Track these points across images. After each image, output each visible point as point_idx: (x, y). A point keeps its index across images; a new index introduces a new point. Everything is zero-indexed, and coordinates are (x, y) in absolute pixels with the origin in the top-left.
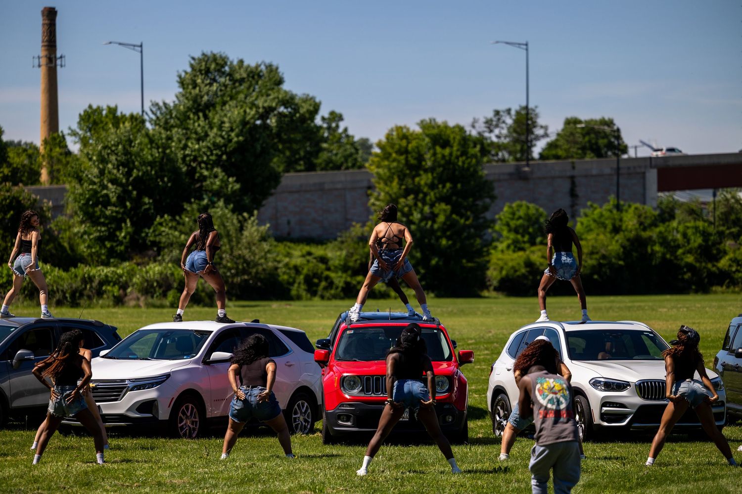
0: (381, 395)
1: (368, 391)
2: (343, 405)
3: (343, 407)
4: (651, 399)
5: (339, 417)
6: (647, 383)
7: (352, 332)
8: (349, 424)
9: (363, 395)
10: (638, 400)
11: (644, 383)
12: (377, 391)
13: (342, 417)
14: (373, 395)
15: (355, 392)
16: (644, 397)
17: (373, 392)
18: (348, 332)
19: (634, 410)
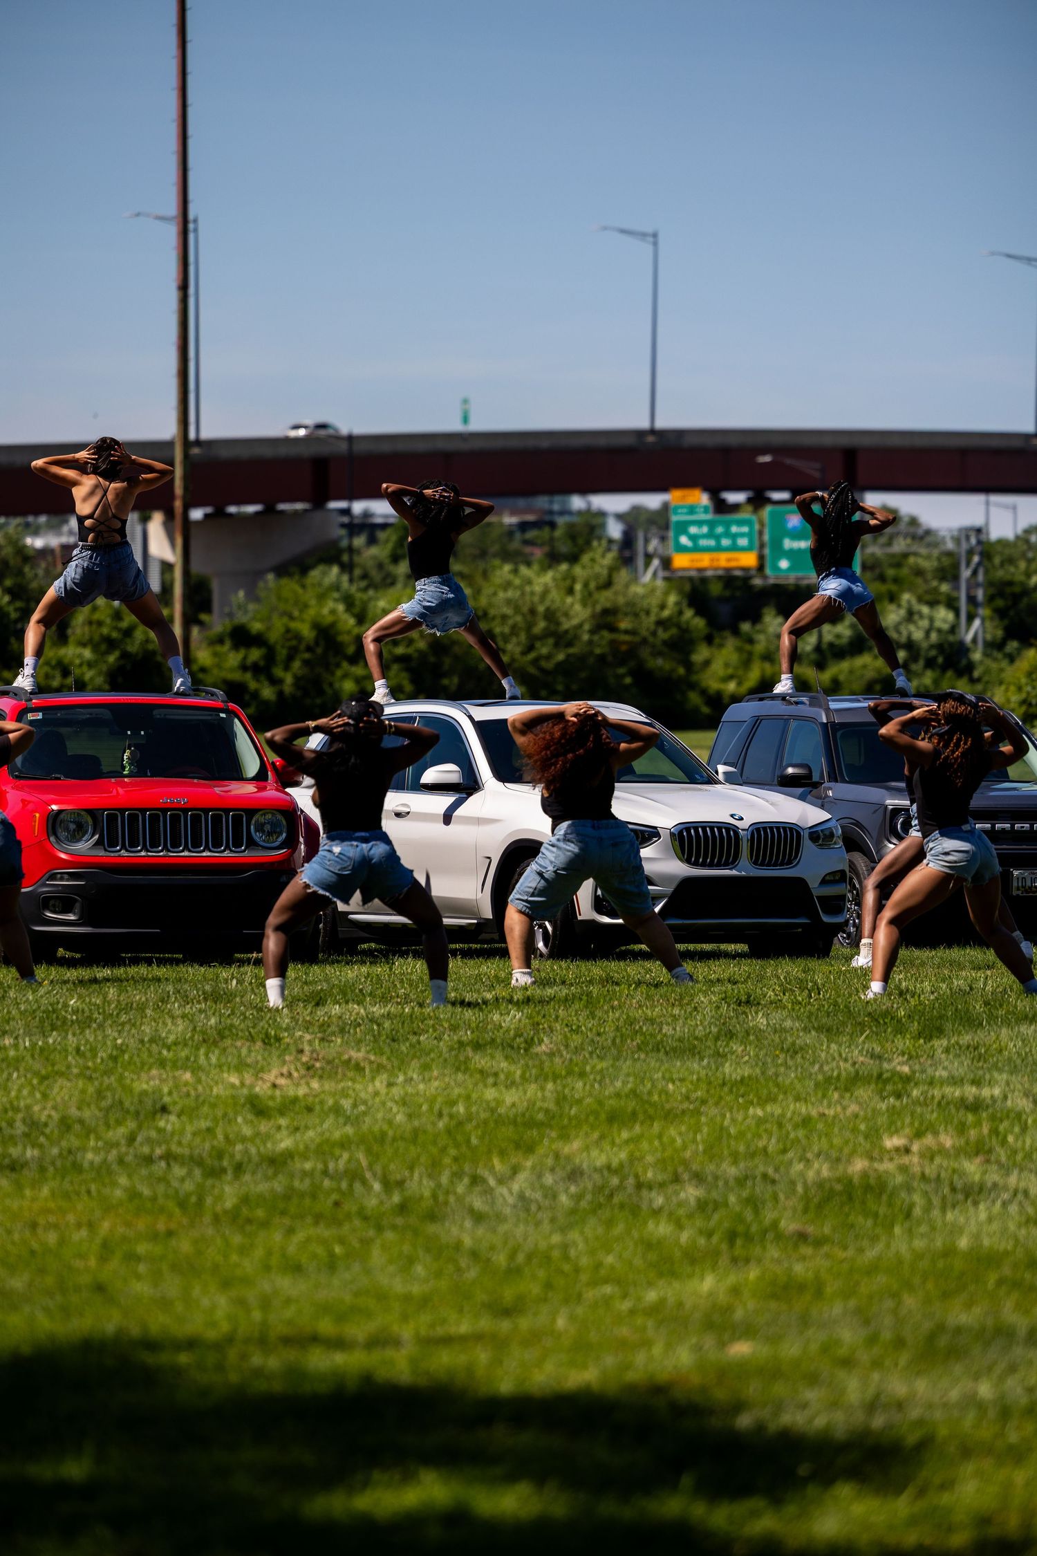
0: (143, 853)
1: (113, 844)
2: (53, 877)
3: (56, 880)
4: (704, 865)
5: (46, 902)
6: (696, 829)
7: (40, 716)
8: (72, 917)
9: (102, 853)
10: (677, 868)
11: (688, 830)
12: (134, 844)
13: (52, 902)
14: (123, 853)
15: (84, 847)
16: (688, 861)
17: (123, 847)
18: (30, 716)
19: (670, 890)
